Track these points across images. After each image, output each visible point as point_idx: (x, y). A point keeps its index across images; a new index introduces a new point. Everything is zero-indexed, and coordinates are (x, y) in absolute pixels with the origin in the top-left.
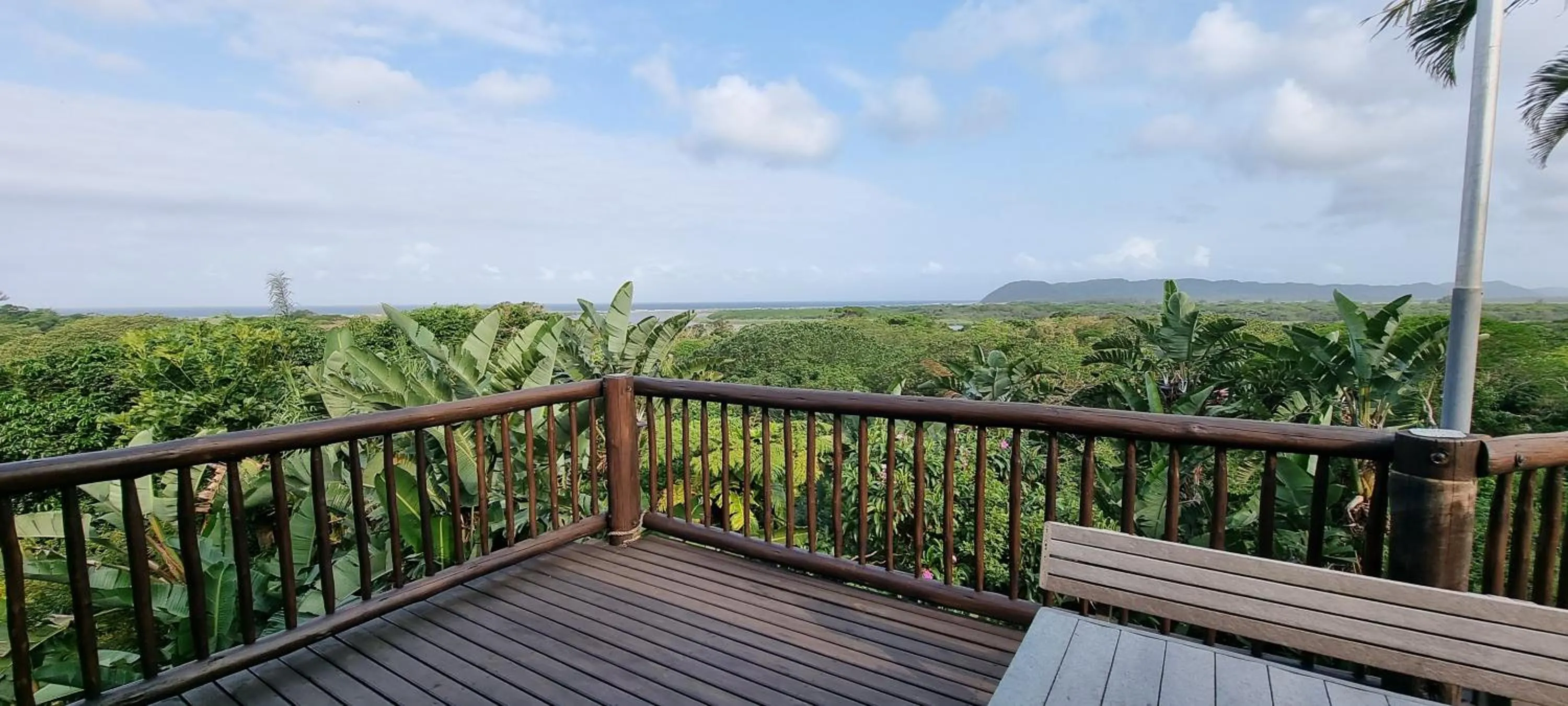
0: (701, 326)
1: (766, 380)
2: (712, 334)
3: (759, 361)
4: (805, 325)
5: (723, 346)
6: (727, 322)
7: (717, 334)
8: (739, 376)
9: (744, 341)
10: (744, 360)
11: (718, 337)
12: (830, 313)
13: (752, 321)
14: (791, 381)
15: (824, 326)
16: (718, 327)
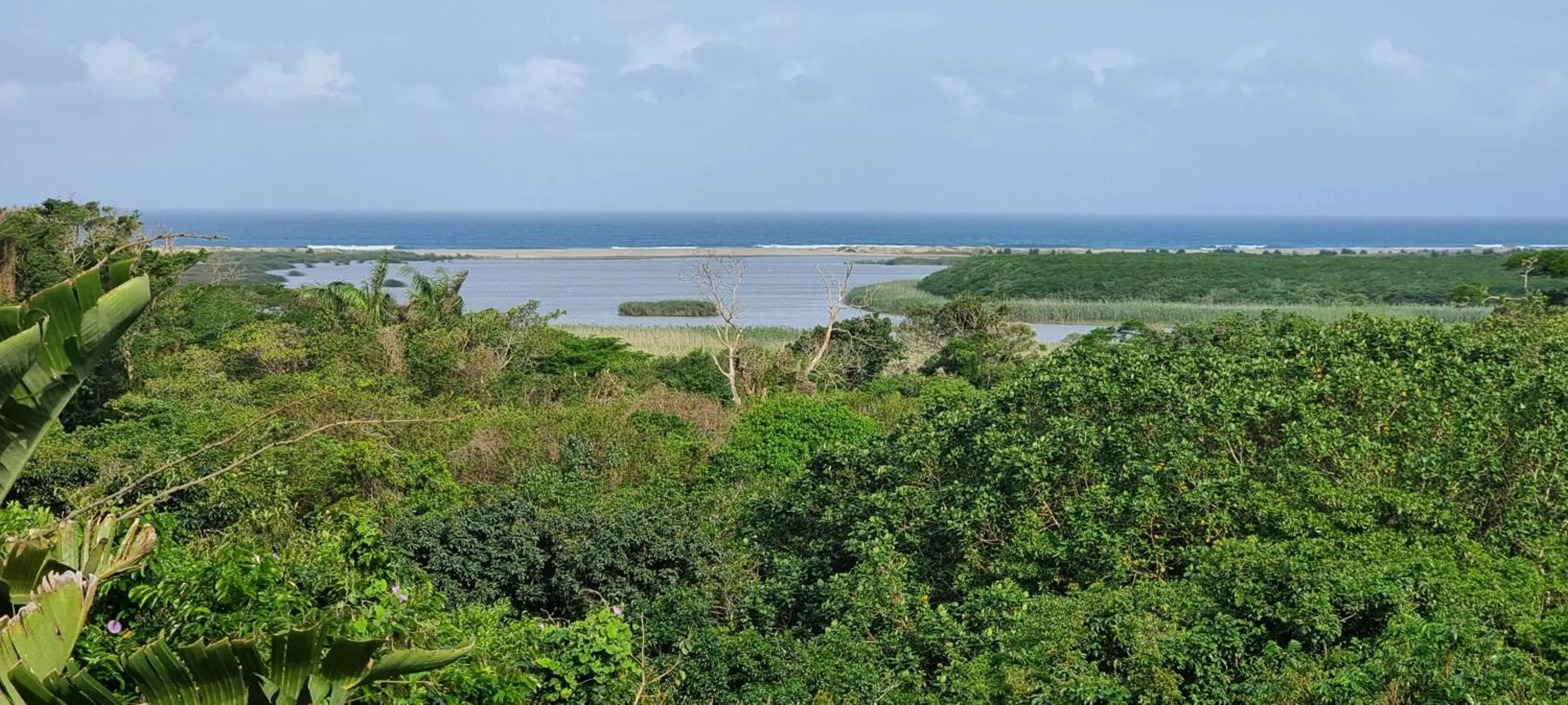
0: (877, 329)
1: (1108, 632)
2: (928, 371)
3: (1127, 510)
4: (1372, 339)
5: (960, 436)
6: (1002, 310)
7: (953, 367)
8: (1030, 585)
9: (1058, 412)
10: (1057, 507)
11: (952, 384)
12: (1509, 277)
13: (1131, 307)
14: (1238, 642)
15: (1469, 344)
16: (960, 335)
